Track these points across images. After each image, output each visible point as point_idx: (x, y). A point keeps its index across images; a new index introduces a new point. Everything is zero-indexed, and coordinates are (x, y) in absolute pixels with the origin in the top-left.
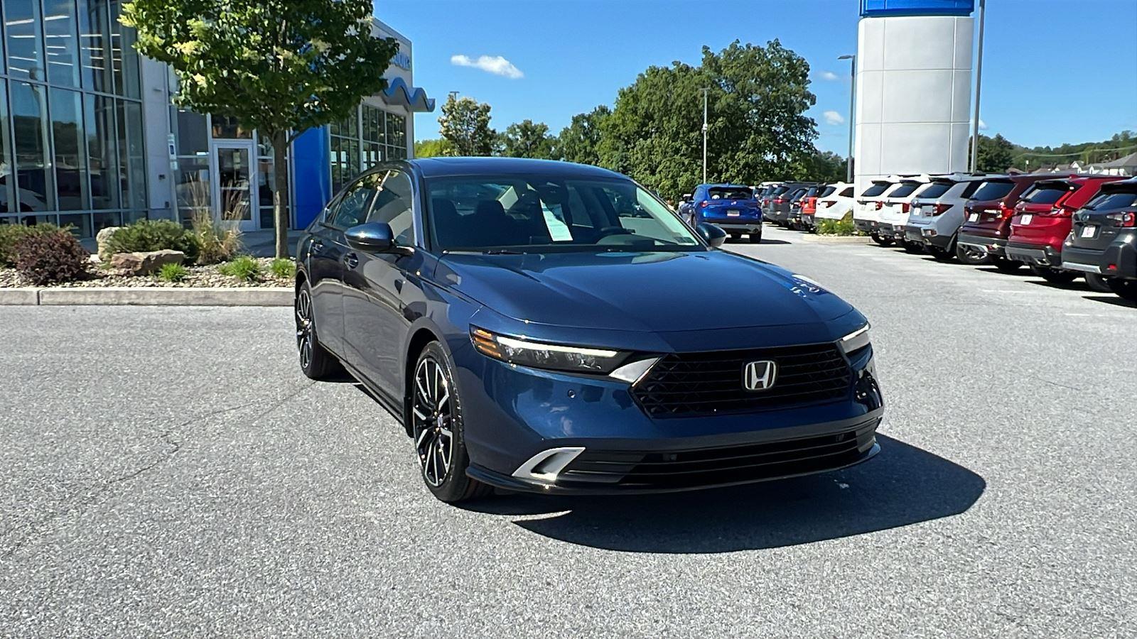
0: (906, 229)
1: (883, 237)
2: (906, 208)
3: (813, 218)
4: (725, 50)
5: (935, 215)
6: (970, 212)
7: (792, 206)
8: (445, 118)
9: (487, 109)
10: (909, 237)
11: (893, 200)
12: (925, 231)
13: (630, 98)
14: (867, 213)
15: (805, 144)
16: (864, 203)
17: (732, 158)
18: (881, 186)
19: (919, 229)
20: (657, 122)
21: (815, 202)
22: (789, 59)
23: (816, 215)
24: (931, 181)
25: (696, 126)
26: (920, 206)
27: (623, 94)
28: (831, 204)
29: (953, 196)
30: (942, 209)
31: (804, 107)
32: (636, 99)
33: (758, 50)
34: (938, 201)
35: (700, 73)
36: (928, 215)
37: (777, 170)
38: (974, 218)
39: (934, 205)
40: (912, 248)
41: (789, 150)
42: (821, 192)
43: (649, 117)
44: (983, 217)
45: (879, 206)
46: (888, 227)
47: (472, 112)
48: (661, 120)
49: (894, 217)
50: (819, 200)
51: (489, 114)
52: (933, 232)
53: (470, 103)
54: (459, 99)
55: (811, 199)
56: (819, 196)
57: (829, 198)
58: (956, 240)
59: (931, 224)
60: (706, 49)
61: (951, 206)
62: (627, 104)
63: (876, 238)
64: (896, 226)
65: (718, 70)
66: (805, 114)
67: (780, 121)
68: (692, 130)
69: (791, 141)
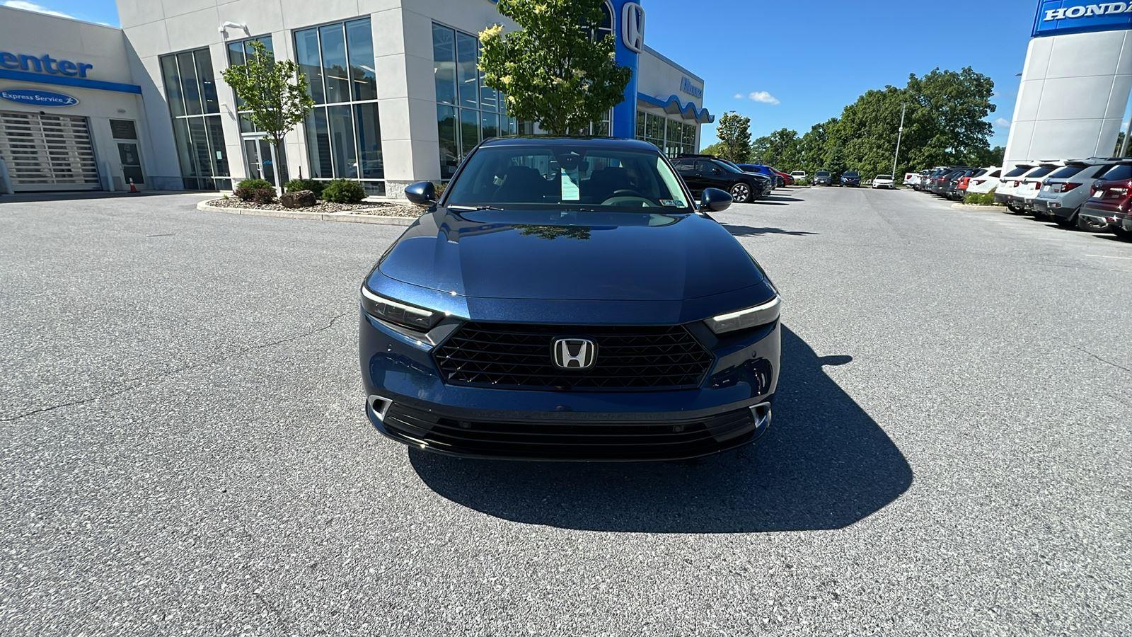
0: (1034, 201)
1: (1017, 207)
2: (1038, 186)
3: (965, 191)
4: (926, 76)
5: (1062, 191)
6: (1096, 190)
7: (951, 183)
8: (721, 127)
9: (748, 121)
10: (1036, 208)
11: (1028, 179)
12: (1051, 204)
13: (851, 111)
14: (1007, 189)
15: (981, 140)
16: (1005, 181)
17: (920, 151)
18: (1022, 169)
19: (1046, 202)
20: (867, 128)
21: (968, 180)
22: (978, 80)
23: (967, 190)
24: (1066, 165)
25: (894, 129)
26: (1050, 184)
27: (846, 110)
28: (980, 182)
29: (1085, 176)
30: (1069, 187)
31: (985, 114)
32: (855, 114)
33: (954, 75)
34: (1067, 181)
35: (905, 93)
36: (1056, 191)
37: (952, 159)
38: (1098, 194)
39: (1064, 184)
40: (1039, 217)
41: (966, 145)
42: (976, 173)
43: (862, 124)
44: (1108, 194)
45: (1017, 184)
46: (1020, 200)
47: (738, 122)
48: (870, 127)
49: (1028, 192)
50: (972, 179)
51: (749, 124)
52: (1057, 205)
53: (737, 117)
54: (730, 115)
55: (966, 178)
56: (973, 176)
57: (980, 178)
58: (1078, 212)
59: (1056, 198)
60: (912, 76)
61: (1080, 184)
62: (848, 116)
63: (1011, 208)
64: (1027, 200)
65: (919, 90)
66: (984, 119)
67: (962, 124)
68: (892, 133)
69: (968, 137)
